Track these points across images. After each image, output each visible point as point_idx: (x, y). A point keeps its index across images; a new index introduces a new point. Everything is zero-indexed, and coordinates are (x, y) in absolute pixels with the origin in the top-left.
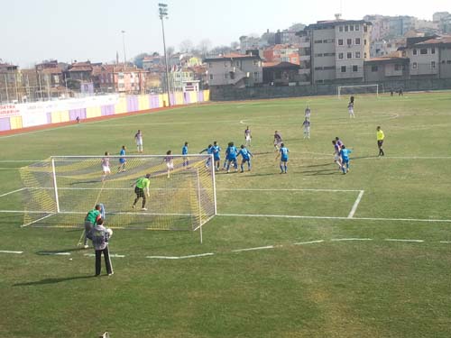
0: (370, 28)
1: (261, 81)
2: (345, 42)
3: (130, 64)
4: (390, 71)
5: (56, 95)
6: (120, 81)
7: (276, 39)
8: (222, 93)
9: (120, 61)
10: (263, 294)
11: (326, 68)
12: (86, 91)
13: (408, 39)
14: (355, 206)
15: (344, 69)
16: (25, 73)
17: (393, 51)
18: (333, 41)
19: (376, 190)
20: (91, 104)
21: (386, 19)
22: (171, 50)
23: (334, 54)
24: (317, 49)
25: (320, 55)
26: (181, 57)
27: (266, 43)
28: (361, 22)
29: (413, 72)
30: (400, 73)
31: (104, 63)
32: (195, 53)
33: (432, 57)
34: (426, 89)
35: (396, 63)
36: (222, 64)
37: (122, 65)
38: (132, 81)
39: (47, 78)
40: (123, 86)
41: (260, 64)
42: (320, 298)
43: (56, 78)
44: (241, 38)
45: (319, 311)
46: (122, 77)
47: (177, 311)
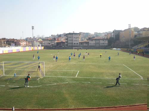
0: (80, 35)
1: (56, 45)
2: (75, 38)
3: (24, 40)
4: (85, 45)
5: (5, 46)
7: (60, 36)
8: (46, 47)
10: (54, 95)
11: (71, 43)
12: (13, 46)
13: (89, 38)
14: (77, 74)
15: (75, 44)
17: (86, 40)
18: (73, 37)
20: (14, 49)
21: (84, 33)
22: (34, 37)
23: (73, 40)
24: (69, 39)
26: (37, 39)
27: (57, 37)
28: (79, 33)
29: (90, 45)
30: (87, 45)
31: (18, 39)
32: (40, 38)
33: (94, 42)
34: (92, 49)
35: (86, 43)
36: (46, 41)
37: (22, 40)
38: (25, 44)
39: (3, 42)
40: (22, 45)
41: (56, 42)
42: (67, 96)
43: (5, 42)
44: (52, 35)
45: (67, 99)
46: (22, 43)
47: (32, 100)
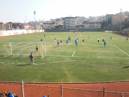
0: (77, 19)
1: (55, 28)
2: (72, 21)
3: (27, 23)
4: (80, 27)
5: (11, 29)
6: (25, 27)
7: (58, 20)
8: (47, 30)
9: (26, 23)
10: (55, 72)
11: (68, 26)
12: (18, 29)
13: (84, 21)
14: (73, 54)
15: (71, 27)
16: (5, 24)
17: (81, 24)
18: (69, 21)
19: (77, 51)
20: (19, 32)
21: (80, 17)
22: (36, 21)
23: (69, 24)
24: (66, 22)
25: (67, 24)
26: (38, 22)
27: (56, 21)
28: (75, 17)
29: (85, 28)
30: (82, 28)
31: (22, 23)
32: (41, 22)
33: (88, 25)
34: (87, 31)
35: (81, 26)
36: (46, 24)
37: (26, 24)
38: (28, 27)
39: (9, 26)
40: (26, 28)
41: (55, 25)
42: (66, 72)
43: (12, 26)
44: (51, 19)
45: (66, 75)
46: (26, 26)
